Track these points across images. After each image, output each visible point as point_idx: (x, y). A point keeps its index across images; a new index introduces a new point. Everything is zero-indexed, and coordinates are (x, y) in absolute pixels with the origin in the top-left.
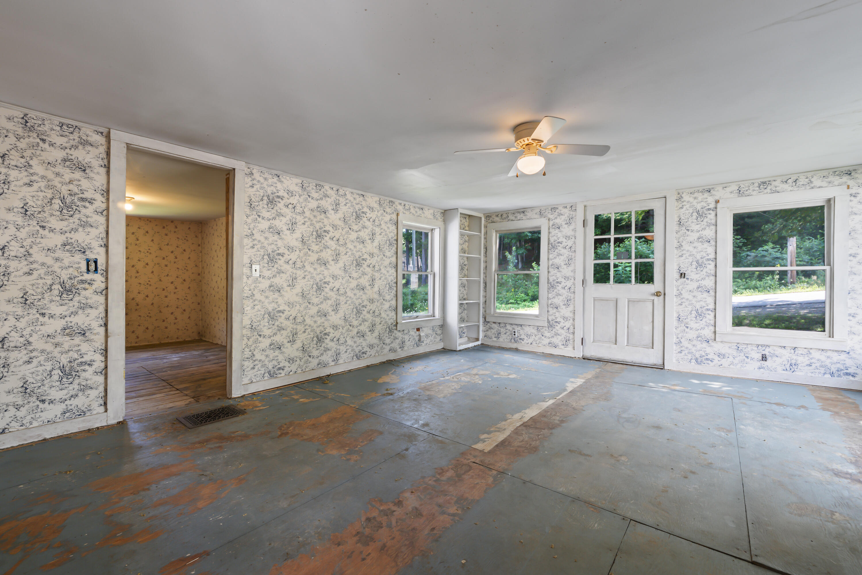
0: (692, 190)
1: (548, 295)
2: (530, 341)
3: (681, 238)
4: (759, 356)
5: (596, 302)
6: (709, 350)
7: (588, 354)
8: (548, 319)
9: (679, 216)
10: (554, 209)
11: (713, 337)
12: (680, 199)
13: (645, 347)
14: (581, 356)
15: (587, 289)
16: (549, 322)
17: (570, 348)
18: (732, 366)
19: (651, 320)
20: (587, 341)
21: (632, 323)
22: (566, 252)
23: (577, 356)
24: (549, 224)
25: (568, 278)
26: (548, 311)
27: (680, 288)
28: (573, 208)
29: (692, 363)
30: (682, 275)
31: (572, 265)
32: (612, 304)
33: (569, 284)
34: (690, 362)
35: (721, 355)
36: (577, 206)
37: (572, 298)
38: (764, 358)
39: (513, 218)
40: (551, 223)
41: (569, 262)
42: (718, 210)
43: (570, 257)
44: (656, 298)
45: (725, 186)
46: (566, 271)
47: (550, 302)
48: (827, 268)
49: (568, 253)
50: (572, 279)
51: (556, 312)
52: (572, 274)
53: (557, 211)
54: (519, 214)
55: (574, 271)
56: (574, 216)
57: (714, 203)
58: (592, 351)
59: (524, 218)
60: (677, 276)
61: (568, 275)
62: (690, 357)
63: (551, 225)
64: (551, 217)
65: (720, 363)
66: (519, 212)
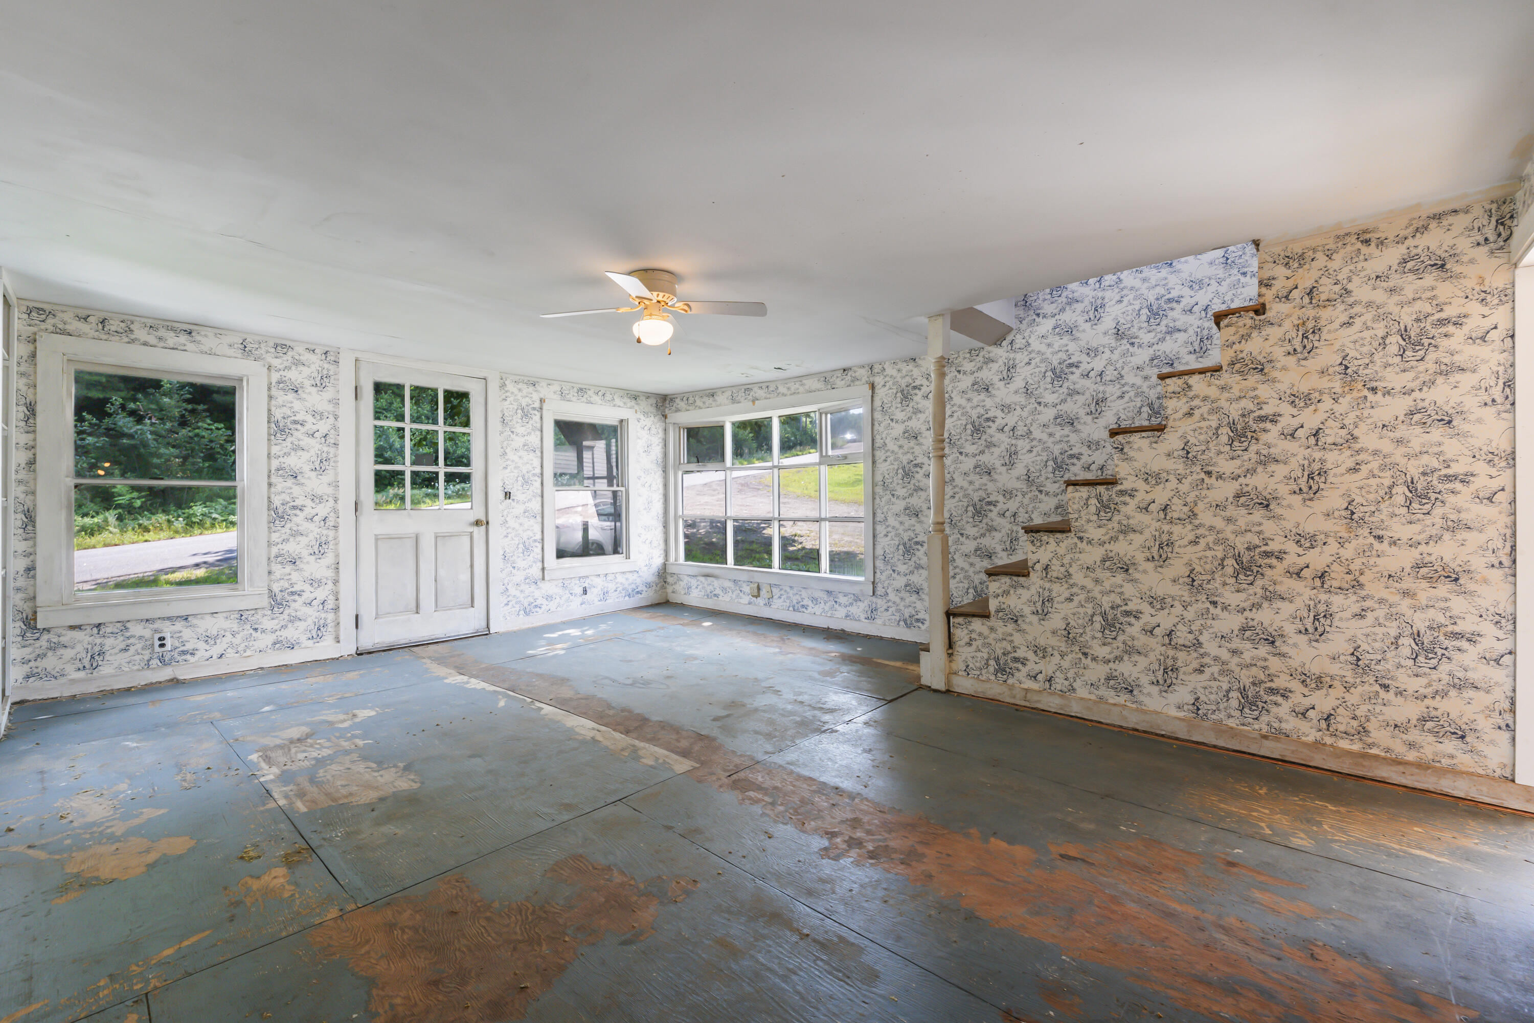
0: (517, 378)
1: (269, 537)
2: (216, 651)
3: (505, 443)
4: (580, 590)
5: (380, 542)
6: (537, 594)
7: (367, 643)
8: (270, 590)
9: (502, 411)
10: (281, 347)
11: (541, 577)
12: (503, 386)
13: (462, 607)
14: (353, 651)
15: (363, 520)
16: (272, 595)
17: (328, 640)
18: (559, 609)
19: (469, 564)
20: (364, 620)
21: (441, 572)
22: (315, 445)
23: (345, 653)
24: (269, 377)
25: (321, 498)
26: (270, 573)
27: (505, 513)
28: (331, 357)
29: (521, 616)
30: (508, 495)
31: (331, 472)
32: (410, 544)
33: (323, 510)
34: (518, 615)
35: (549, 598)
36: (341, 356)
37: (330, 538)
38: (585, 592)
39: (152, 340)
40: (275, 377)
41: (322, 465)
42: (544, 412)
43: (325, 455)
44: (475, 529)
45: (550, 381)
46: (316, 484)
47: (274, 550)
48: (623, 489)
49: (318, 446)
50: (331, 500)
51: (293, 573)
52: (330, 490)
53: (290, 353)
54: (172, 334)
55: (336, 485)
56: (331, 373)
57: (538, 402)
58: (373, 637)
59: (190, 346)
60: (502, 496)
61: (319, 492)
62: (517, 608)
63: (274, 381)
64: (276, 362)
65: (548, 608)
66: (172, 329)
